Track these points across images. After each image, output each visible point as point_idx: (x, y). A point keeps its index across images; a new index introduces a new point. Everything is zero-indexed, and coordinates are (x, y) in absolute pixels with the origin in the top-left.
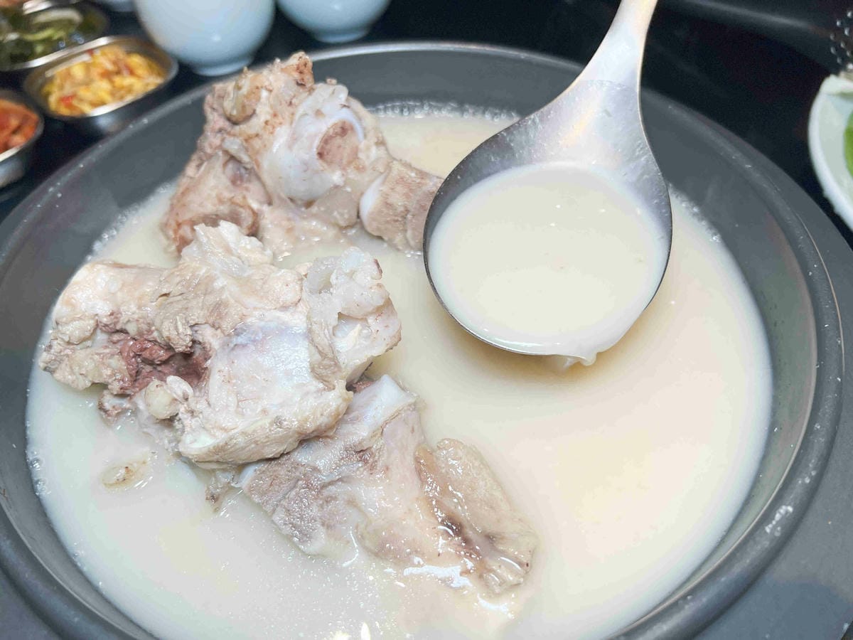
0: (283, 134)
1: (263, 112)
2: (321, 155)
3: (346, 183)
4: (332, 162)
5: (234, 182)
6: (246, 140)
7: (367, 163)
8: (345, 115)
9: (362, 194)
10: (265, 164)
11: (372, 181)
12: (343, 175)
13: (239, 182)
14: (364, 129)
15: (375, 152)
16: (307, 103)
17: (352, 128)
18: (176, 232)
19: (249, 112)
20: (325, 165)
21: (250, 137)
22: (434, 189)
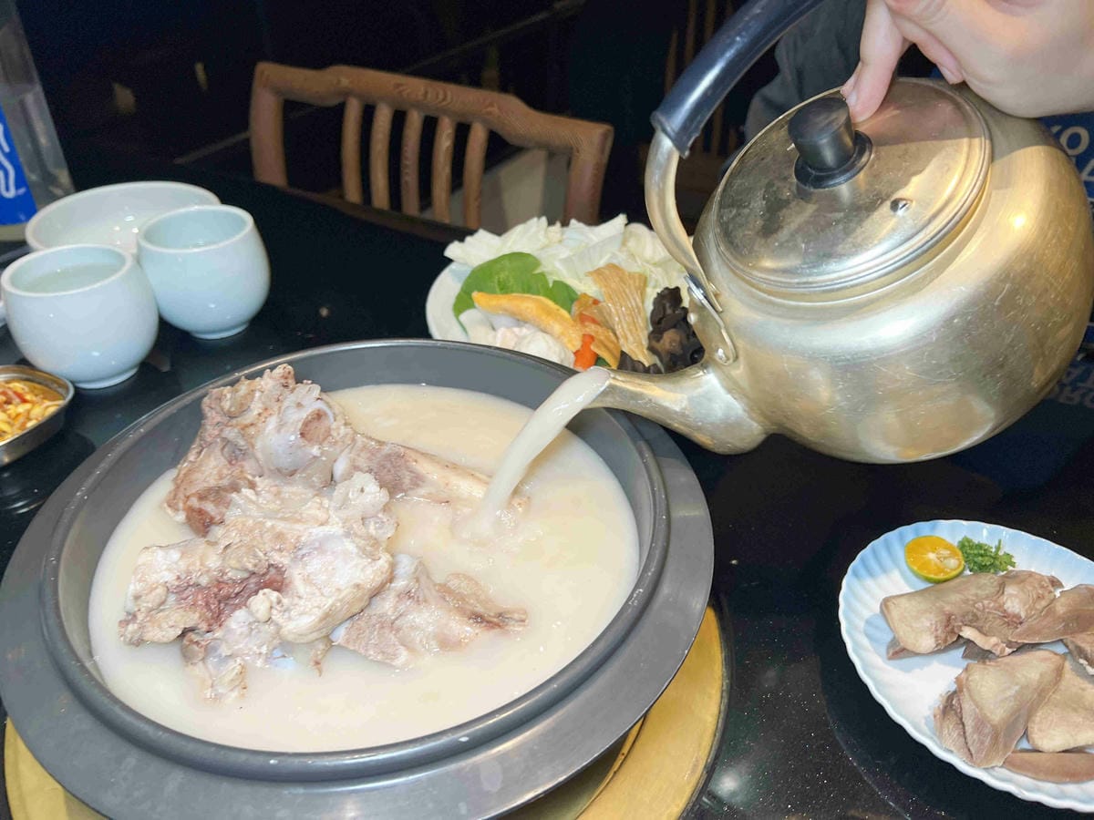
0: (272, 423)
1: (256, 408)
2: (302, 435)
3: (322, 454)
4: (311, 440)
5: (230, 462)
6: (243, 429)
7: (338, 438)
8: (320, 405)
9: (335, 461)
10: (258, 445)
11: (342, 451)
12: (320, 448)
13: (233, 462)
14: (334, 414)
15: (343, 430)
16: (290, 399)
17: (326, 414)
18: (185, 503)
19: (246, 408)
20: (306, 442)
21: (246, 426)
22: (390, 451)
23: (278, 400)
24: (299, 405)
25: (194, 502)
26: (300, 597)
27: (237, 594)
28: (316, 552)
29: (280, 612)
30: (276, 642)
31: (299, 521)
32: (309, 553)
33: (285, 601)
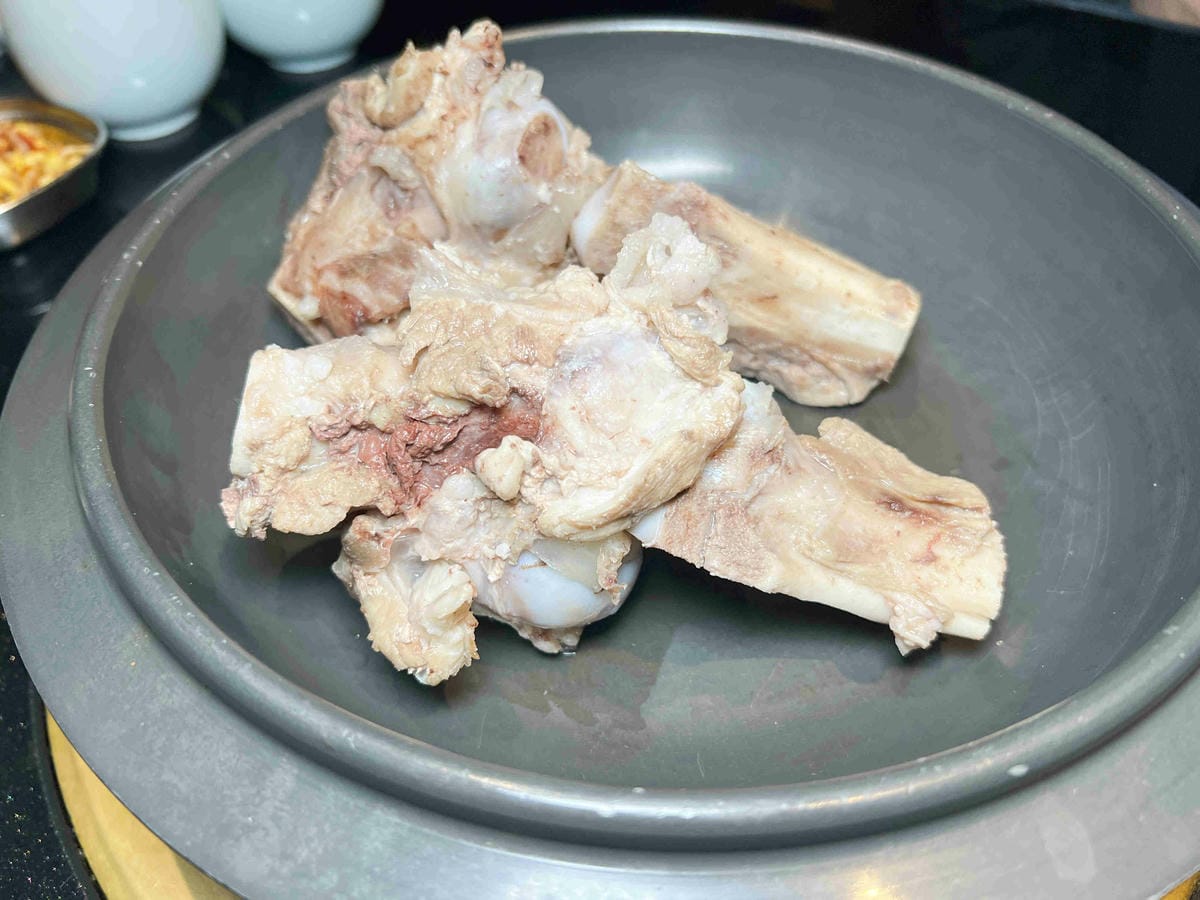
0: (467, 133)
1: (435, 106)
2: (522, 158)
3: (556, 198)
4: (536, 170)
5: (386, 213)
6: (411, 148)
7: (580, 172)
9: (576, 215)
10: (442, 177)
11: (588, 196)
12: (550, 189)
13: (394, 213)
14: (566, 128)
16: (494, 94)
17: (556, 126)
18: (315, 282)
19: (415, 106)
20: (528, 173)
21: (418, 141)
22: (681, 196)
23: (476, 91)
24: (511, 105)
25: (332, 281)
26: (577, 454)
27: (448, 445)
29: (539, 480)
30: (530, 537)
31: (557, 306)
33: (551, 461)
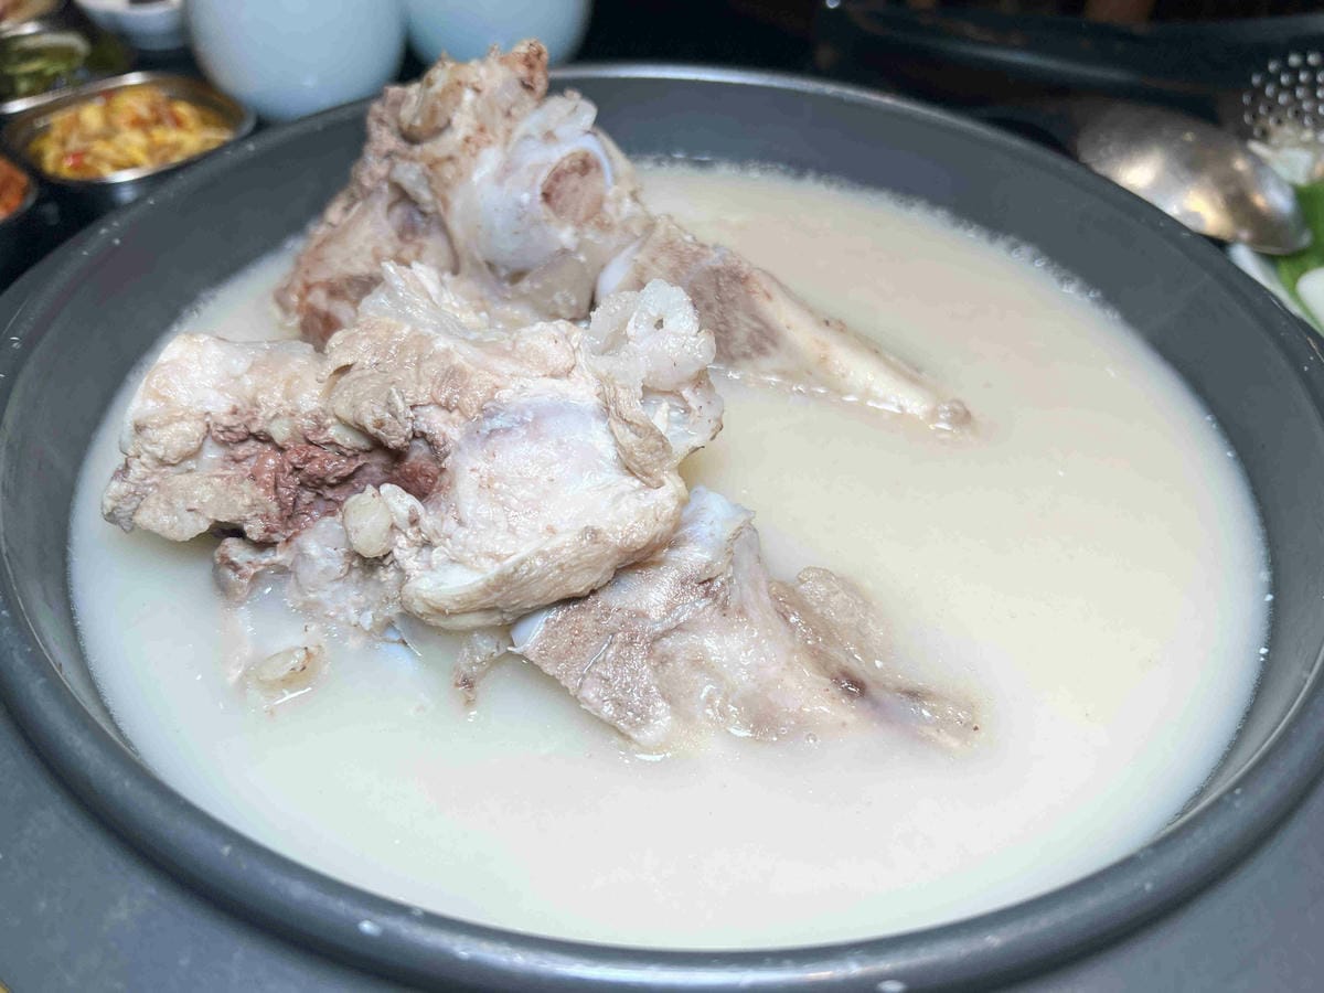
0: (490, 160)
1: (463, 124)
2: (547, 196)
3: (580, 247)
4: (562, 211)
5: (401, 236)
6: (431, 167)
7: (616, 220)
8: (590, 144)
9: (603, 267)
10: (458, 203)
12: (576, 234)
13: (409, 236)
14: (615, 172)
15: (628, 204)
16: (534, 119)
17: (598, 166)
18: (302, 297)
19: (441, 122)
20: (552, 215)
21: (439, 162)
22: (720, 264)
23: (508, 114)
24: (549, 136)
25: (319, 299)
27: (344, 480)
28: (523, 432)
30: (395, 610)
32: (508, 431)
